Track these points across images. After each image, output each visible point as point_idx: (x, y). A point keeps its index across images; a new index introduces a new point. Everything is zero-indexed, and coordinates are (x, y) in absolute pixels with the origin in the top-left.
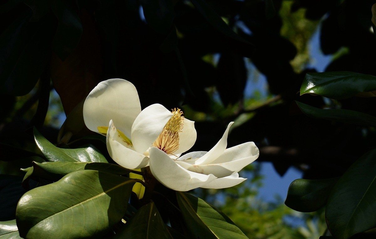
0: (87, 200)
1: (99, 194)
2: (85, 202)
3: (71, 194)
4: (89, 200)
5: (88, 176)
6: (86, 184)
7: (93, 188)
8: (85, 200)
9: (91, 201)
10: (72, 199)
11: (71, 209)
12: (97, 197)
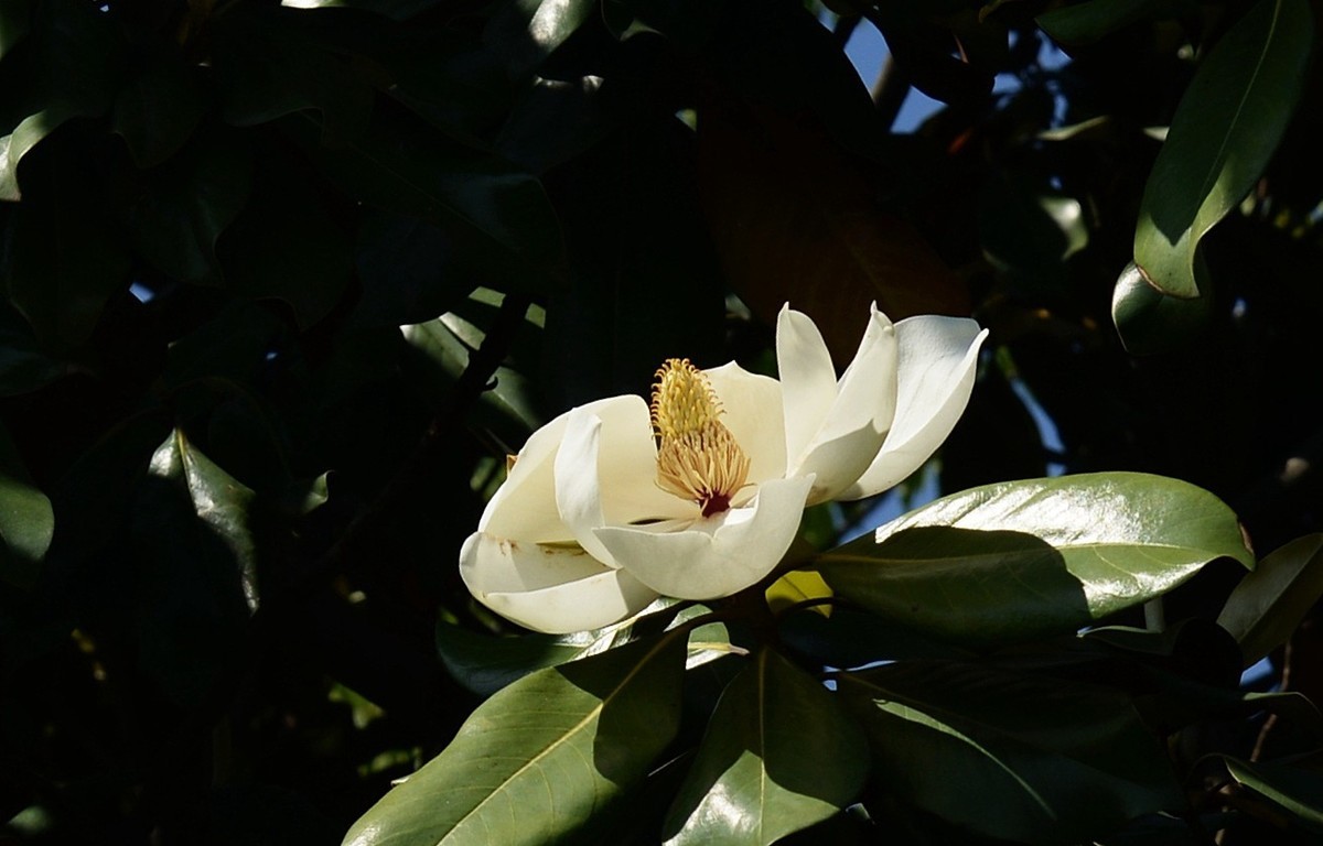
0: (551, 748)
1: (585, 717)
2: (546, 753)
3: (489, 756)
4: (556, 744)
5: (529, 690)
6: (530, 712)
7: (560, 710)
8: (542, 751)
9: (563, 743)
10: (496, 764)
11: (502, 791)
12: (581, 725)
